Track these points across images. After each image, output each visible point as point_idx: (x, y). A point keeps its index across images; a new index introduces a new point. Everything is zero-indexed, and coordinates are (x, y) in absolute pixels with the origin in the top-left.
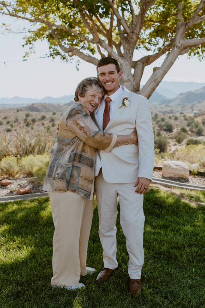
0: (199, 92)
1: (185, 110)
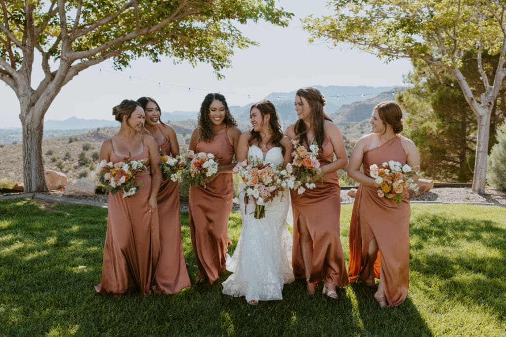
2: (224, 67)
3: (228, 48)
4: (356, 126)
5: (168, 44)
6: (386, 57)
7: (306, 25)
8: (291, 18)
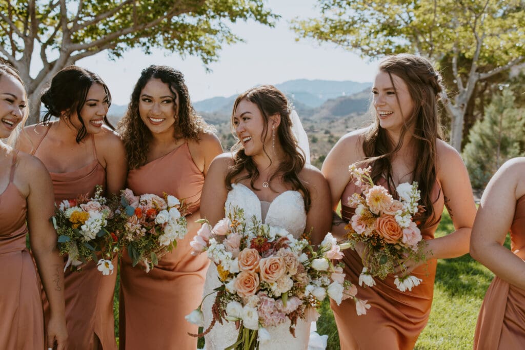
0: (359, 97)
1: (334, 127)
2: (212, 61)
3: (217, 43)
4: (340, 121)
5: (160, 38)
6: (368, 57)
7: (292, 26)
8: (278, 19)
